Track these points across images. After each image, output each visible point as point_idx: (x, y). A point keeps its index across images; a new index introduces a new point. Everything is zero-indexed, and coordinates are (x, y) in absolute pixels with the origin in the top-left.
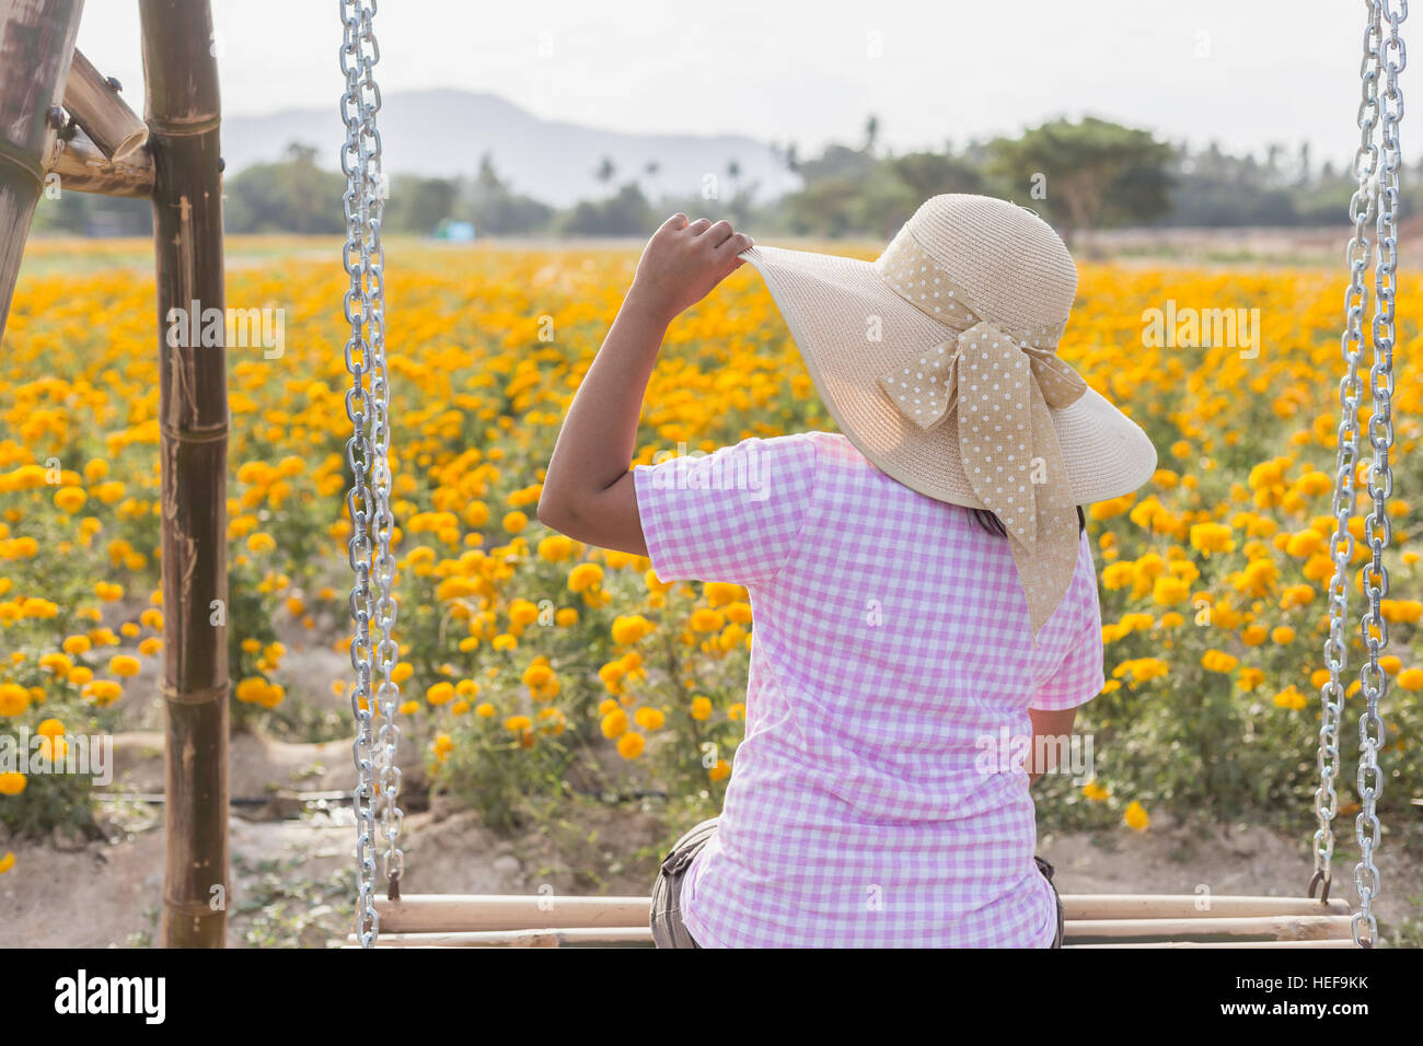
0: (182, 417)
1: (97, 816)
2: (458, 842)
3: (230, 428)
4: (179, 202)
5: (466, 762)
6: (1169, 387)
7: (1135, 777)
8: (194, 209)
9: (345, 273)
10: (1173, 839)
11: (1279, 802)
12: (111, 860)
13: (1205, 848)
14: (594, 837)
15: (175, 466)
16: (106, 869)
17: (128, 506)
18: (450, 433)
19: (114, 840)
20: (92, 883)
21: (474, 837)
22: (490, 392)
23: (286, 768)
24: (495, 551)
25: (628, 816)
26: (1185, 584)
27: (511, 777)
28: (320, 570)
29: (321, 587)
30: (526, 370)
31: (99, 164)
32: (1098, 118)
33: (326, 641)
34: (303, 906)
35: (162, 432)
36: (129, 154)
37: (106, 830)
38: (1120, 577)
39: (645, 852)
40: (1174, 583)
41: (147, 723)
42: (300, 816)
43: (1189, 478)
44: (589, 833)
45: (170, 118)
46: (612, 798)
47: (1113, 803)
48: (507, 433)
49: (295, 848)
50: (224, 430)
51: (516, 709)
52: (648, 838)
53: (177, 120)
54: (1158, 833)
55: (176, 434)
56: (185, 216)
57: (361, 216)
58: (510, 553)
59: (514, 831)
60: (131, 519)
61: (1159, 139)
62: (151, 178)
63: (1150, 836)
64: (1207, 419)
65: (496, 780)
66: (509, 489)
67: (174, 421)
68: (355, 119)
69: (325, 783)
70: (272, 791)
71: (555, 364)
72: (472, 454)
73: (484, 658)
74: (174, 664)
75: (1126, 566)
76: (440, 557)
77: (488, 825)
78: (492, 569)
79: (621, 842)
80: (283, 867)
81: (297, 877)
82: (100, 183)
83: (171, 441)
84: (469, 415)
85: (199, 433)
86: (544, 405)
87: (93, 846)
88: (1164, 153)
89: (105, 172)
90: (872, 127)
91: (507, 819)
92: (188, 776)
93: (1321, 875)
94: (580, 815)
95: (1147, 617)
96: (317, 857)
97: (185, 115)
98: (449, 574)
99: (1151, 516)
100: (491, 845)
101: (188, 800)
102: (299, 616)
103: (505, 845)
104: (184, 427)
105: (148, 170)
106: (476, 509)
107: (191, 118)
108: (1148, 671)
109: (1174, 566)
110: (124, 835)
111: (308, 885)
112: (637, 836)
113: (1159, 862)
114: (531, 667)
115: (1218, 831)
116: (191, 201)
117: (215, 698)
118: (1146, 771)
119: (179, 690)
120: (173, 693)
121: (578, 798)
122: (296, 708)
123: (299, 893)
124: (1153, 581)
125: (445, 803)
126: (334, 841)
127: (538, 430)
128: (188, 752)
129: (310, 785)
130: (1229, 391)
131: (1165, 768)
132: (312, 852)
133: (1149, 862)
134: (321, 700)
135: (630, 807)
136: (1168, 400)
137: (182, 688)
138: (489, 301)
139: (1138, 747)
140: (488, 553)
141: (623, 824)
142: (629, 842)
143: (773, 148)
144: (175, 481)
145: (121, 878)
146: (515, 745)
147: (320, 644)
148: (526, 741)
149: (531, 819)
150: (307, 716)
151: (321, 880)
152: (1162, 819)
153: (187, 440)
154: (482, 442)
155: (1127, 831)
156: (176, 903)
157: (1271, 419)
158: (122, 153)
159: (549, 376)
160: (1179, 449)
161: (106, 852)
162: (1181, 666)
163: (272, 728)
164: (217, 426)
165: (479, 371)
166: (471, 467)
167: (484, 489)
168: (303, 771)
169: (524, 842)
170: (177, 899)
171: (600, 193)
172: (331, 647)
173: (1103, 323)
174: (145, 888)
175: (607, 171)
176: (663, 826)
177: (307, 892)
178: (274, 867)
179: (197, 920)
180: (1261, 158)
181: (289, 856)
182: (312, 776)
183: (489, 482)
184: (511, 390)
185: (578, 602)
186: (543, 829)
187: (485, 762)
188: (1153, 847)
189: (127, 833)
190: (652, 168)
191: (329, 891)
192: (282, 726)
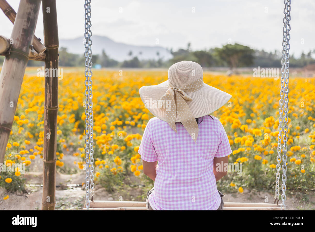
0: (49, 105)
1: (25, 188)
2: (100, 194)
3: (58, 107)
4: (50, 62)
5: (103, 177)
6: (251, 102)
7: (241, 182)
8: (53, 63)
9: (85, 77)
10: (249, 195)
11: (271, 188)
12: (28, 197)
13: (255, 197)
14: (129, 193)
15: (47, 115)
16: (27, 199)
17: (29, 125)
18: (98, 110)
19: (29, 193)
20: (24, 202)
21: (104, 193)
22: (106, 101)
23: (64, 179)
24: (108, 134)
25: (136, 189)
26: (251, 142)
27: (112, 181)
28: (70, 139)
29: (70, 142)
30: (113, 97)
31: (36, 55)
32: (238, 43)
33: (71, 154)
34: (68, 207)
35: (45, 108)
36: (42, 53)
37: (27, 191)
38: (238, 140)
39: (139, 196)
40: (249, 141)
41: (34, 170)
42: (67, 189)
43: (254, 121)
44: (128, 193)
45: (49, 45)
46: (132, 186)
47: (236, 187)
48: (109, 110)
49: (67, 195)
50: (57, 107)
51: (113, 167)
52: (140, 194)
53: (50, 46)
54: (246, 194)
55: (48, 108)
56: (51, 65)
57: (88, 66)
58: (111, 135)
59: (112, 192)
60: (30, 127)
61: (251, 48)
62: (45, 57)
63: (244, 194)
64: (259, 109)
65: (108, 181)
66: (110, 122)
67: (47, 105)
68: (87, 47)
69: (72, 182)
70: (61, 184)
71: (119, 96)
72: (102, 114)
73: (106, 156)
74: (46, 155)
75: (239, 138)
76: (97, 135)
77: (107, 191)
78: (108, 138)
79: (134, 194)
80: (64, 199)
81: (67, 201)
82: (36, 59)
83: (47, 110)
84: (102, 106)
85: (52, 108)
86: (117, 104)
87: (24, 194)
88: (252, 51)
89: (37, 56)
90: (189, 45)
91: (111, 190)
92: (48, 178)
93: (277, 199)
94: (126, 189)
95: (244, 149)
96: (71, 197)
97: (52, 45)
98: (99, 139)
99: (244, 128)
100: (107, 195)
101: (48, 183)
102: (65, 148)
103: (110, 195)
104: (49, 107)
105: (44, 56)
106: (104, 126)
107: (53, 46)
108: (244, 160)
109: (249, 138)
110: (31, 192)
111: (69, 203)
112: (138, 193)
113: (245, 200)
114: (116, 158)
115: (258, 193)
116: (52, 62)
117: (54, 162)
118: (243, 181)
119: (46, 160)
120: (45, 161)
121: (126, 185)
122: (65, 167)
123: (67, 204)
124: (245, 142)
125: (98, 187)
126: (75, 194)
127: (116, 110)
128: (48, 173)
129: (69, 183)
130: (264, 103)
131: (247, 180)
132: (70, 196)
133: (243, 200)
134: (71, 166)
135: (136, 188)
136: (251, 105)
137: (47, 160)
138: (105, 82)
139: (241, 176)
140: (107, 135)
141: (135, 191)
142: (136, 195)
143: (167, 49)
144: (47, 118)
145: (30, 201)
146: (112, 174)
147: (70, 154)
148: (115, 173)
149: (116, 189)
150: (68, 169)
151: (72, 202)
152: (246, 191)
153: (50, 109)
154: (104, 112)
155: (239, 193)
156: (44, 204)
157: (273, 109)
158: (41, 53)
159: (118, 98)
160: (252, 115)
161: (27, 196)
162: (251, 159)
163: (60, 171)
164: (56, 107)
165: (103, 97)
166: (103, 117)
167: (105, 122)
168: (68, 180)
169: (114, 194)
170: (45, 203)
171: (129, 58)
172: (72, 155)
173: (237, 88)
174: (36, 203)
175: (130, 54)
176: (143, 191)
177: (69, 204)
178: (62, 199)
179: (49, 207)
180: (273, 52)
181: (66, 197)
182: (69, 181)
183: (106, 120)
184: (110, 101)
185: (125, 145)
186: (118, 192)
187: (106, 177)
188: (244, 197)
189: (32, 192)
190: (141, 53)
191: (74, 204)
192: (62, 171)
